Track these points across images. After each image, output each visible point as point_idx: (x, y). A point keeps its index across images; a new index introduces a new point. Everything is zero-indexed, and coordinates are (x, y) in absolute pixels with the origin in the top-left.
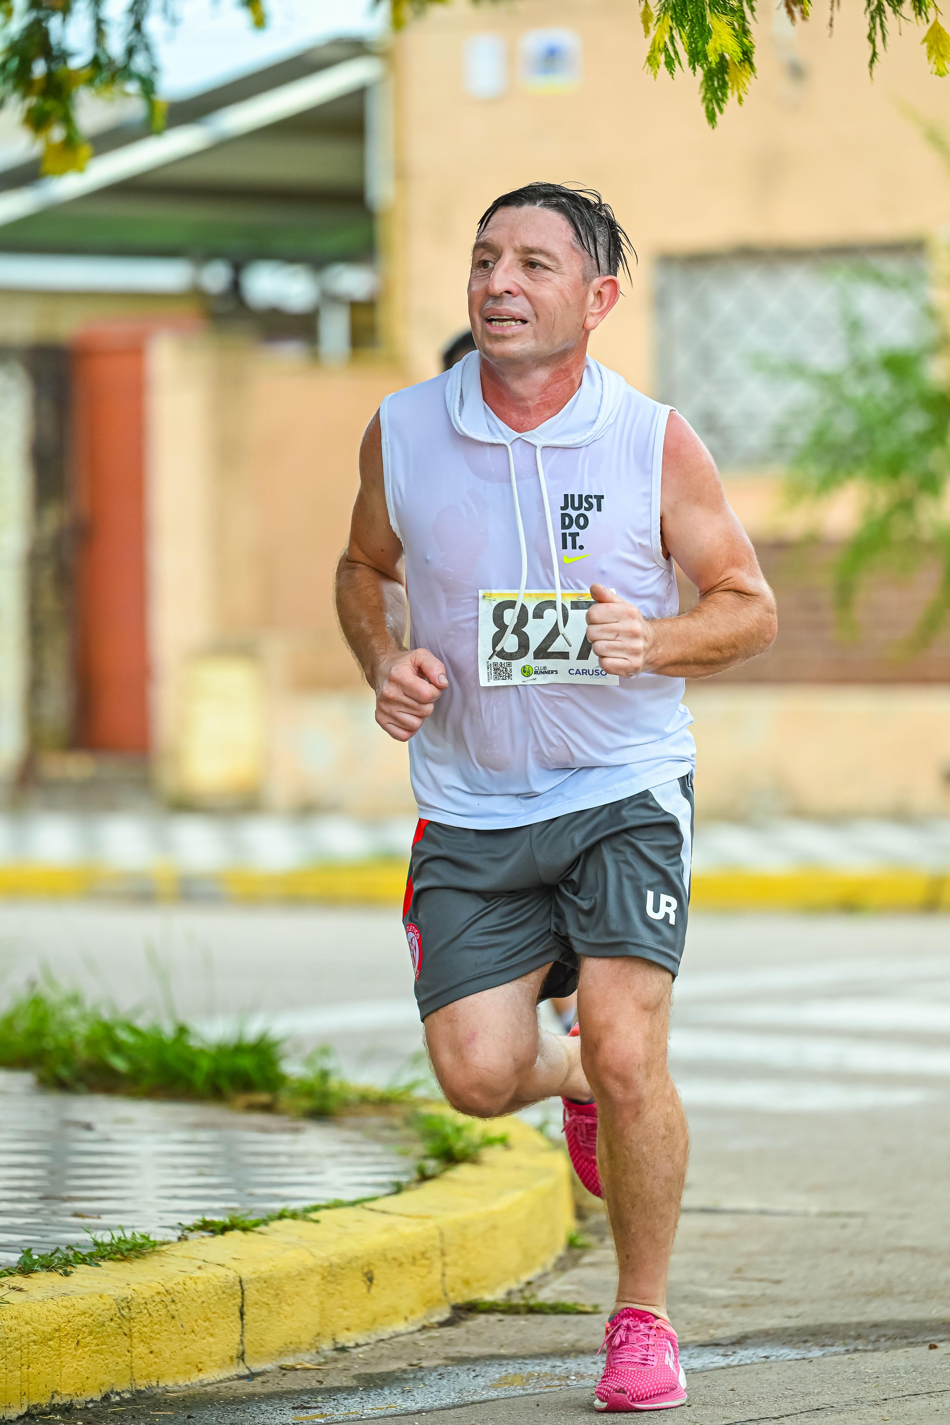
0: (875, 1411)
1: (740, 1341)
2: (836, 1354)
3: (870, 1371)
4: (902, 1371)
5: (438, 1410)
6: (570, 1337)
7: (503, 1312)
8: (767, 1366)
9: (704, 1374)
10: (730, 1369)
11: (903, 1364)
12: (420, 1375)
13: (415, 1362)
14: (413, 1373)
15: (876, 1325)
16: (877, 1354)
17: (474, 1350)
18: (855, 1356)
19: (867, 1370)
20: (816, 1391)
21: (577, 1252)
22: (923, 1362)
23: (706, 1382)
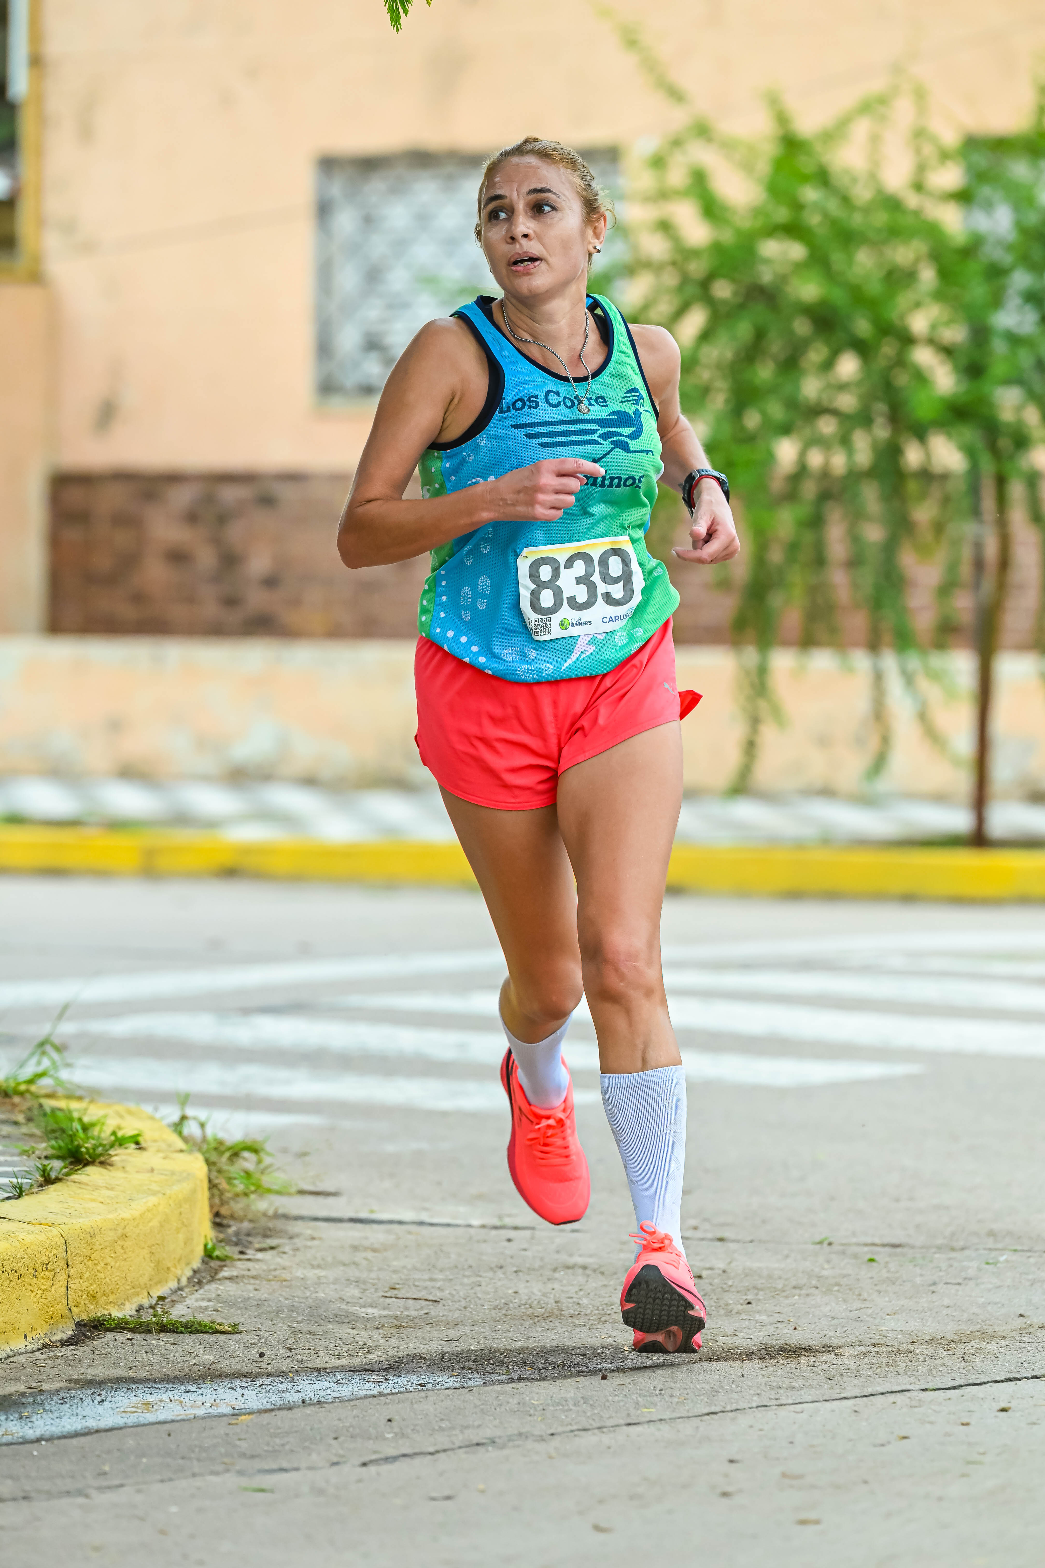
0: (541, 1447)
1: (394, 1367)
2: (498, 1382)
3: (536, 1403)
4: (571, 1403)
5: (59, 1438)
6: (206, 1359)
7: (132, 1330)
8: (423, 1394)
9: (352, 1403)
10: (382, 1398)
11: (572, 1395)
12: (39, 1399)
13: (34, 1385)
14: (33, 1397)
15: (543, 1351)
16: (543, 1384)
17: (99, 1372)
18: (520, 1385)
19: (533, 1402)
20: (476, 1424)
21: (214, 1264)
22: (594, 1393)
23: (355, 1412)
